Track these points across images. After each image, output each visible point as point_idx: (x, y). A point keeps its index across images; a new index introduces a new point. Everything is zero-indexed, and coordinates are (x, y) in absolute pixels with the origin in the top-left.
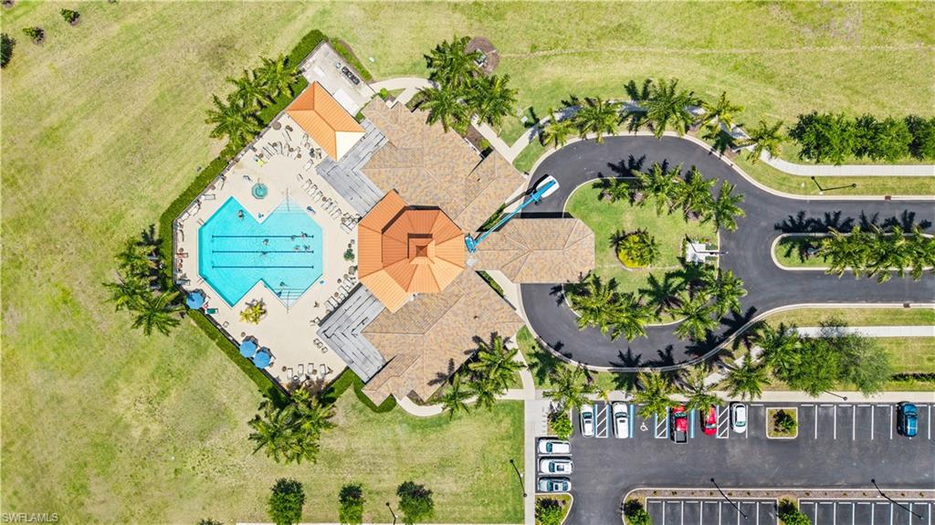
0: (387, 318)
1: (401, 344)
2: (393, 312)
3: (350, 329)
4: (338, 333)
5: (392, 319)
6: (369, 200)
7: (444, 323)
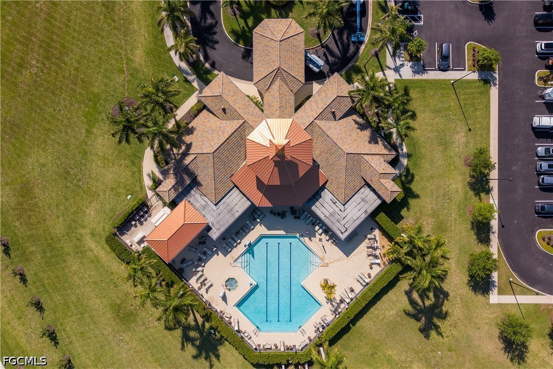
3: (340, 213)
4: (343, 222)
7: (336, 137)
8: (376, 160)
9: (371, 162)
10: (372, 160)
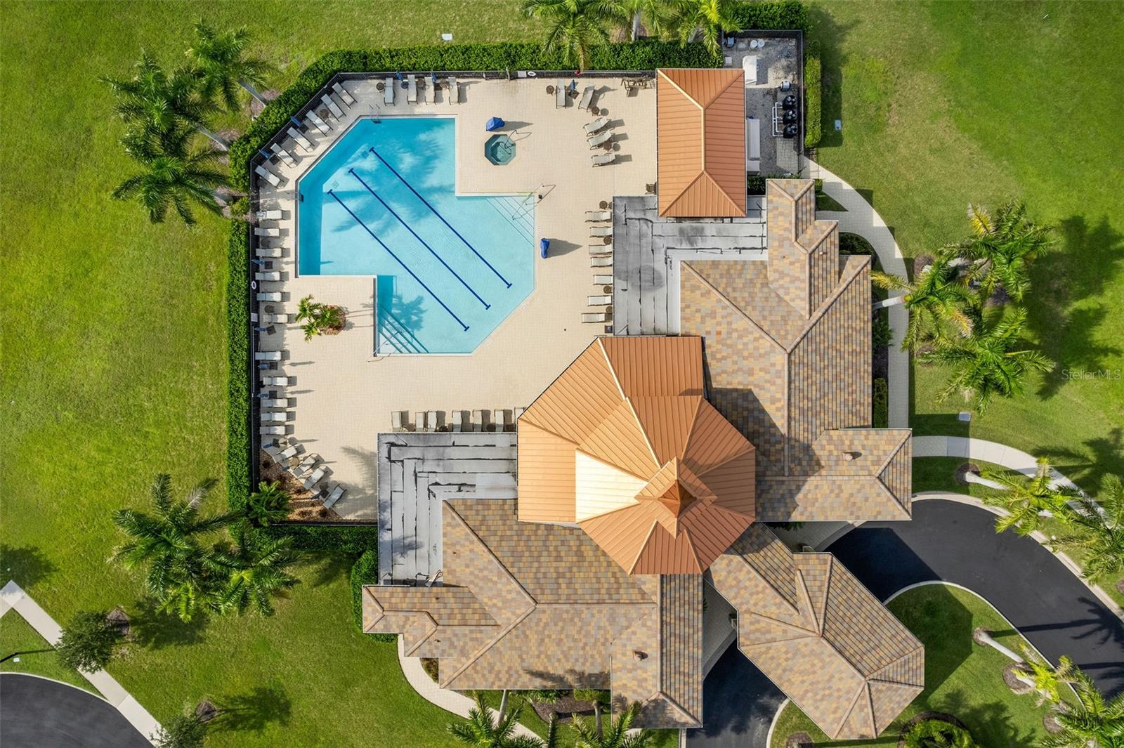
0: (504, 518)
1: (485, 579)
2: (521, 519)
3: (434, 478)
4: (410, 466)
5: (511, 529)
6: (649, 317)
7: (583, 616)
8: (465, 643)
9: (471, 632)
10: (474, 636)
